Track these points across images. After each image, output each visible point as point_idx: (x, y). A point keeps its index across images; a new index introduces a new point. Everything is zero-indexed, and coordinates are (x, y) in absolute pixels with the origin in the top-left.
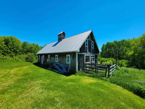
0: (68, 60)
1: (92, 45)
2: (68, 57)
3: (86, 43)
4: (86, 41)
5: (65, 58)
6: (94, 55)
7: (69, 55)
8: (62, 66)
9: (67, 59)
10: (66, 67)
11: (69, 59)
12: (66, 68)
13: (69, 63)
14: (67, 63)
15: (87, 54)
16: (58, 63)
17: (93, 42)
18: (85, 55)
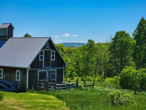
0: (18, 77)
1: (52, 55)
2: (18, 73)
3: (40, 56)
4: (41, 53)
5: (14, 74)
6: (55, 70)
7: (19, 71)
8: (10, 84)
9: (16, 75)
10: (16, 84)
11: (20, 76)
12: (15, 86)
13: (19, 80)
14: (16, 80)
15: (42, 69)
16: (3, 79)
17: (54, 51)
18: (39, 71)
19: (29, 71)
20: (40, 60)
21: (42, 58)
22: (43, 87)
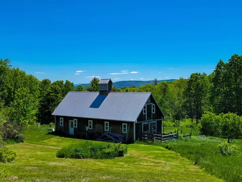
1: (152, 109)
2: (125, 126)
3: (144, 110)
4: (145, 107)
5: (120, 127)
6: (155, 122)
7: (126, 124)
8: (117, 135)
9: (123, 128)
11: (126, 128)
13: (126, 132)
14: (123, 132)
15: (145, 122)
16: (109, 132)
17: (154, 105)
18: (143, 123)
19: (136, 124)
20: (144, 113)
21: (145, 112)
22: (146, 138)
